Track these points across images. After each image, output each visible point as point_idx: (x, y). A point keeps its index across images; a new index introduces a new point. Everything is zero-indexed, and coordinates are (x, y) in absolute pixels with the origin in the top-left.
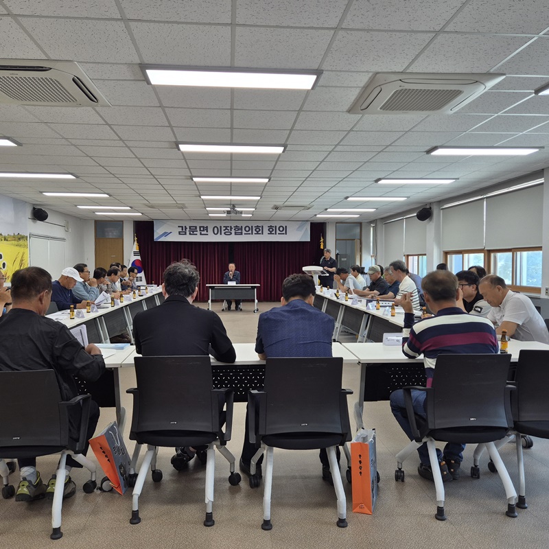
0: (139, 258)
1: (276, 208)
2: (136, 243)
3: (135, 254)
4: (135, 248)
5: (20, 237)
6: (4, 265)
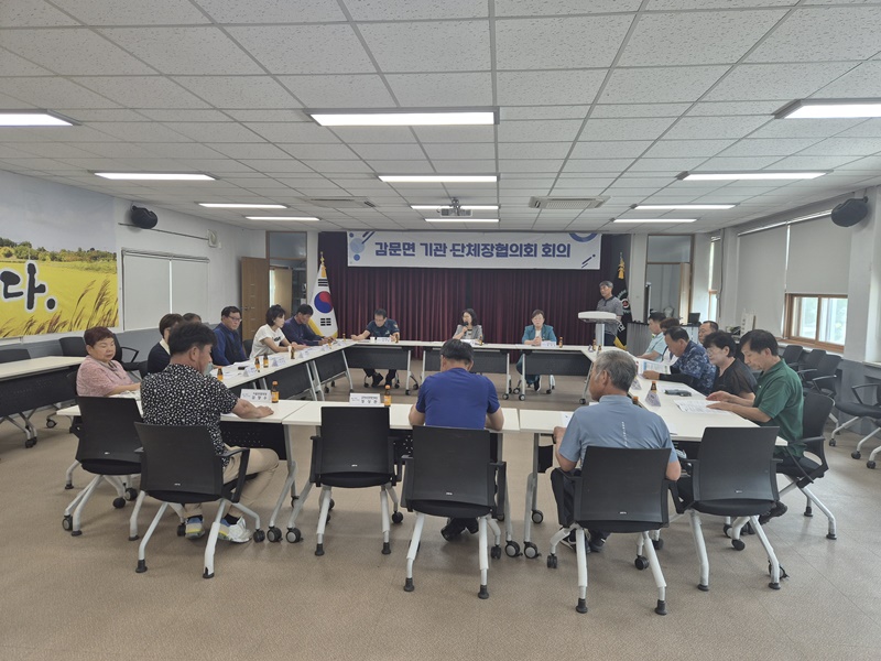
0: (327, 289)
1: (536, 203)
2: (322, 266)
3: (321, 283)
4: (322, 274)
5: (94, 254)
6: (51, 304)
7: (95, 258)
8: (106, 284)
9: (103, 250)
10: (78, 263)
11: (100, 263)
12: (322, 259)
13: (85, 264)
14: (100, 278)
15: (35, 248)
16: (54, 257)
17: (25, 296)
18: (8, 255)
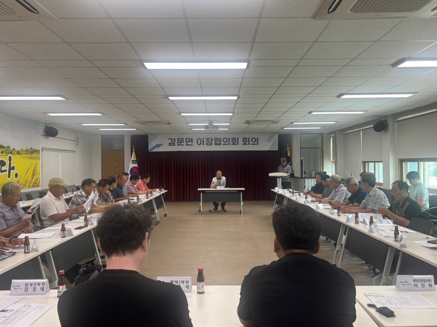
1: (248, 122)
2: (133, 153)
3: (133, 162)
4: (133, 158)
5: (32, 151)
6: (16, 175)
7: (32, 152)
8: (36, 165)
9: (35, 149)
10: (26, 155)
11: (34, 155)
12: (134, 150)
13: (29, 156)
14: (34, 162)
15: (11, 148)
16: (18, 153)
17: (7, 172)
18: (2, 152)
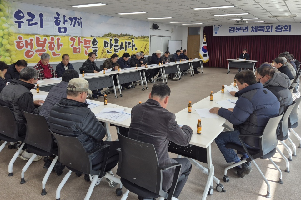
0: (206, 45)
1: (271, 17)
3: (204, 43)
4: (205, 40)
5: (144, 37)
6: (136, 49)
8: (147, 44)
9: (146, 35)
10: (141, 40)
11: (145, 39)
12: (205, 35)
15: (134, 36)
16: (137, 38)
17: (131, 47)
